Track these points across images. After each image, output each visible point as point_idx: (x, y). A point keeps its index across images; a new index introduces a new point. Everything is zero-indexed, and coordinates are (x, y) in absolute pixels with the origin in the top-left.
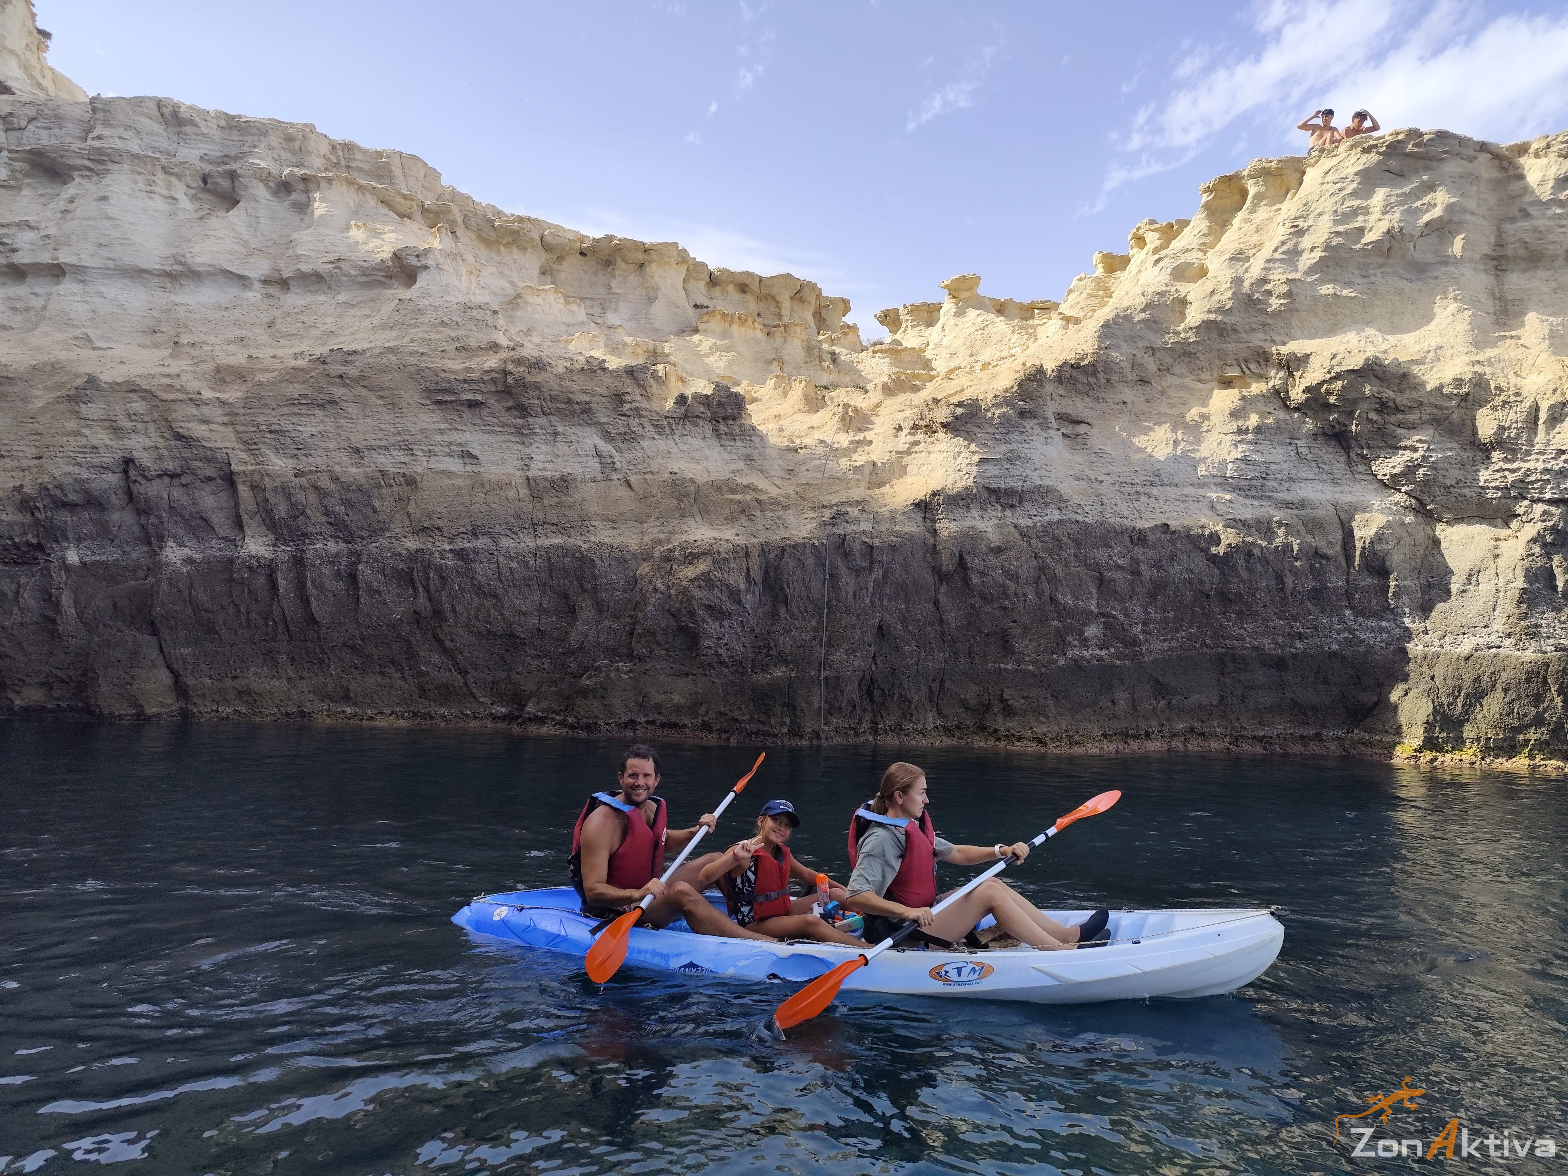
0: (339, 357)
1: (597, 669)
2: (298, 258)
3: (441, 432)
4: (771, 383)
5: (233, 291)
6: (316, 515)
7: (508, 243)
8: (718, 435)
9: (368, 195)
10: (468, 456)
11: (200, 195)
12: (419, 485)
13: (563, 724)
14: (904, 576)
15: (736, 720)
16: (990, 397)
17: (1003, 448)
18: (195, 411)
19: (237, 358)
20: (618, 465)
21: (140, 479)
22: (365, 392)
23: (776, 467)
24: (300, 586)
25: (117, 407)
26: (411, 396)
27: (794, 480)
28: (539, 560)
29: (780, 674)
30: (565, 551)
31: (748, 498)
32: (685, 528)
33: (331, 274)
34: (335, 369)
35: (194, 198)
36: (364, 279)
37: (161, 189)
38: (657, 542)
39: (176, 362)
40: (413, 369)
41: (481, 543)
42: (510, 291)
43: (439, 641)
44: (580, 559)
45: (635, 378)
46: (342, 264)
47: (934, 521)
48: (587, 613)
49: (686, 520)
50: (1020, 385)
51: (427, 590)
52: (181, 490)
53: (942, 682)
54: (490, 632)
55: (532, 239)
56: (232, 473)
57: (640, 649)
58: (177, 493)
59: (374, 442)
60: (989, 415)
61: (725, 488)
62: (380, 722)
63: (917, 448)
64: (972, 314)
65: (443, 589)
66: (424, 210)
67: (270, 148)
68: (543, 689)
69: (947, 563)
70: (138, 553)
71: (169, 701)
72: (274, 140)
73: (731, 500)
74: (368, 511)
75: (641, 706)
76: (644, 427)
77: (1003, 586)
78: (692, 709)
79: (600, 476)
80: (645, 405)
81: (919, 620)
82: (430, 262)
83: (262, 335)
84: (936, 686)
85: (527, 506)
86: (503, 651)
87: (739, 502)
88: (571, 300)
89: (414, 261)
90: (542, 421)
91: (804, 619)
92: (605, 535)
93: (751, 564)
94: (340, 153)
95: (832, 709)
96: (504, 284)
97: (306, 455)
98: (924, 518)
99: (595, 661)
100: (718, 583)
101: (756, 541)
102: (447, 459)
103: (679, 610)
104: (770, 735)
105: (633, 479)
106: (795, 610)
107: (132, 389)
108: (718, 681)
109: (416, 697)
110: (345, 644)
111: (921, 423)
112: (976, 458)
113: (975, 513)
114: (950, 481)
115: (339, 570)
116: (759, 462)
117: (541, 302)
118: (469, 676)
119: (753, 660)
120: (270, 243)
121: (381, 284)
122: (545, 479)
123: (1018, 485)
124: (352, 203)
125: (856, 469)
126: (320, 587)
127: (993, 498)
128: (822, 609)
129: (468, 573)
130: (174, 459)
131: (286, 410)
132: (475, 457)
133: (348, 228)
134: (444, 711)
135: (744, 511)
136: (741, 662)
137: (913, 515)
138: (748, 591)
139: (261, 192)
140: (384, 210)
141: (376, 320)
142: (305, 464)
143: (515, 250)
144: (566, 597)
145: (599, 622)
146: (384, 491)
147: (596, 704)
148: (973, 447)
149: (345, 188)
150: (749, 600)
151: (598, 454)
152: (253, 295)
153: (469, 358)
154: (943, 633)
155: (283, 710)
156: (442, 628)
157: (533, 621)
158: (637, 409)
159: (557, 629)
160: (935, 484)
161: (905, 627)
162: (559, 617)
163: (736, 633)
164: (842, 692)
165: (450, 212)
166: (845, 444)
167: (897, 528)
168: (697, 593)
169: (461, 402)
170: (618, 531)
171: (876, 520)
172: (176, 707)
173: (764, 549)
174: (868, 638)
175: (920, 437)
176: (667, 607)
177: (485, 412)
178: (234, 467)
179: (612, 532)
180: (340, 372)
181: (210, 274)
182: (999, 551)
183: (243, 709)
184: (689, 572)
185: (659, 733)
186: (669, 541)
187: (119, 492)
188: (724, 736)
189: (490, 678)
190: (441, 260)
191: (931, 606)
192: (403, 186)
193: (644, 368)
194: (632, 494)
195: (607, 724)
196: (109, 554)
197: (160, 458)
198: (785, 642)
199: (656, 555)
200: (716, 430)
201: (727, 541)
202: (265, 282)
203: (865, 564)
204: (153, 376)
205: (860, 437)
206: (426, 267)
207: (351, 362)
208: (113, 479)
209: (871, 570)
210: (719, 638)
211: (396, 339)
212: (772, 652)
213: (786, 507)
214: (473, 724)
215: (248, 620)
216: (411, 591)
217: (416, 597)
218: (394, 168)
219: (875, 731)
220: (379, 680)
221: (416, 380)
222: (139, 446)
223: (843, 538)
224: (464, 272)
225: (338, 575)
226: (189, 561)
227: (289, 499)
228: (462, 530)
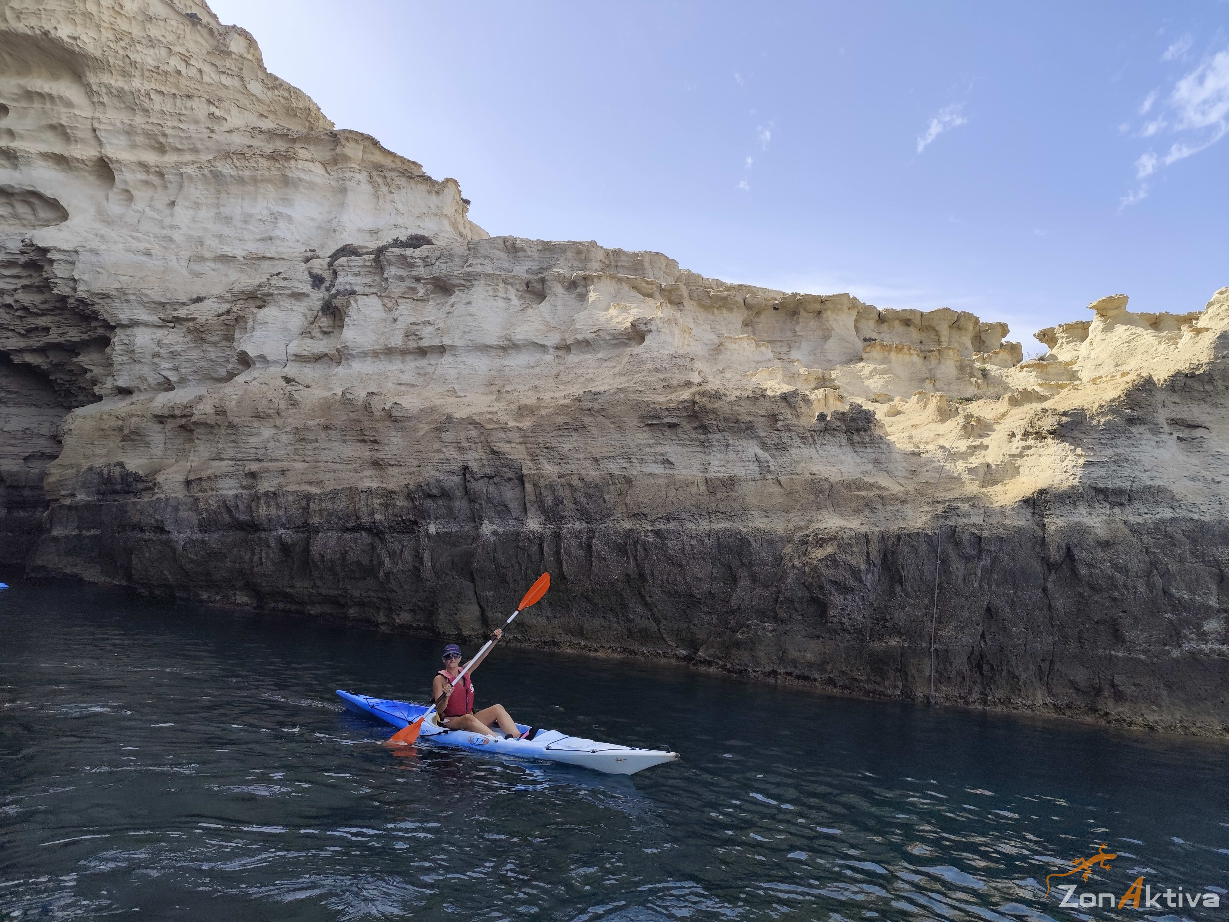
0: (589, 397)
1: (749, 626)
2: (576, 331)
3: (650, 446)
4: (914, 398)
5: (538, 355)
6: (569, 504)
7: (720, 306)
8: (852, 444)
9: (624, 284)
10: (667, 462)
11: (525, 295)
12: (634, 483)
13: (724, 667)
14: (1012, 565)
15: (856, 679)
16: (1096, 406)
17: (1110, 452)
18: (504, 436)
19: (530, 400)
20: (772, 468)
21: (471, 479)
22: (603, 420)
23: (900, 468)
24: (558, 553)
25: (461, 434)
26: (632, 421)
27: (915, 479)
28: (711, 540)
29: (894, 643)
30: (730, 534)
31: (872, 494)
32: (820, 518)
33: (594, 340)
34: (586, 404)
35: (521, 297)
36: (614, 342)
37: (501, 294)
38: (798, 528)
39: (498, 404)
40: (634, 402)
41: (672, 525)
42: (716, 341)
43: (642, 596)
44: (740, 540)
45: (788, 402)
46: (600, 333)
47: (1042, 516)
48: (744, 582)
49: (821, 511)
50: (1128, 396)
51: (635, 559)
52: (494, 487)
53: (1052, 662)
54: (676, 592)
55: (737, 302)
56: (522, 476)
57: (782, 613)
58: (491, 489)
59: (607, 454)
60: (1095, 422)
61: (853, 486)
62: (601, 654)
63: (1029, 452)
64: (1120, 329)
65: (646, 558)
66: (662, 290)
67: (567, 260)
68: (711, 639)
69: (1055, 554)
70: (468, 527)
71: (477, 627)
72: (570, 255)
73: (858, 496)
74: (601, 501)
75: (782, 660)
76: (792, 439)
77: (1112, 578)
78: (821, 666)
79: (758, 477)
80: (795, 421)
81: (1027, 605)
82: (653, 327)
83: (551, 383)
84: (1045, 666)
85: (705, 499)
86: (685, 607)
87: (864, 497)
88: (760, 343)
89: (643, 328)
90: (718, 436)
91: (917, 597)
92: (760, 522)
93: (870, 549)
94: (612, 257)
95: (942, 678)
96: (713, 337)
97: (565, 463)
98: (1034, 513)
99: (748, 620)
100: (842, 563)
101: (877, 529)
102: (653, 465)
103: (811, 584)
104: (885, 695)
105: (782, 478)
106: (909, 589)
107: (470, 422)
108: (841, 645)
109: (625, 637)
110: (582, 595)
111: (1031, 430)
112: (1081, 461)
113: (1083, 509)
114: (1057, 481)
115: (581, 542)
116: (886, 465)
117: (737, 348)
118: (661, 625)
119: (872, 629)
120: (562, 322)
121: (625, 345)
122: (718, 479)
123: (1127, 485)
124: (613, 291)
125: (971, 471)
126: (569, 553)
127: (1101, 497)
128: (933, 590)
129: (663, 548)
130: (490, 466)
131: (555, 433)
132: (672, 463)
133: (608, 308)
134: (644, 649)
135: (868, 504)
136: (861, 631)
137: (1022, 511)
138: (868, 571)
139: (559, 289)
140: (634, 293)
141: (616, 370)
142: (566, 469)
143: (725, 311)
144: (730, 568)
145: (753, 589)
146: (611, 487)
147: (746, 655)
148: (1079, 451)
149: (609, 281)
150: (869, 579)
151: (758, 460)
152: (549, 358)
153: (672, 393)
154: (1051, 618)
155: (543, 639)
156: (644, 586)
157: (706, 586)
158: (787, 425)
159: (724, 593)
160: (1042, 484)
161: (1013, 610)
162: (725, 584)
163: (858, 606)
164: (951, 664)
165: (678, 289)
166: (963, 449)
167: (1007, 522)
168: (825, 571)
169: (663, 425)
170: (770, 519)
171: (987, 513)
172: (481, 631)
173: (883, 537)
174: (976, 617)
175: (1031, 442)
176: (803, 581)
177: (679, 431)
178: (524, 472)
179: (765, 520)
180: (589, 407)
181: (525, 345)
182: (1106, 545)
183: (519, 636)
184: (819, 553)
185: (795, 683)
186: (807, 528)
187: (460, 488)
188: (846, 691)
189: (676, 627)
190: (660, 325)
191: (1040, 592)
192: (651, 275)
193: (795, 394)
194: (782, 490)
195: (755, 671)
196: (453, 528)
197: (483, 466)
198: (900, 617)
199: (796, 538)
200: (850, 440)
201: (851, 529)
202: (557, 348)
203: (973, 553)
204: (482, 413)
205: (977, 443)
206: (650, 331)
207: (596, 400)
208: (456, 479)
209: (979, 558)
210: (843, 609)
211: (627, 382)
212: (887, 624)
213: (904, 502)
214: (663, 661)
215: (526, 575)
216: (625, 559)
217: (628, 563)
218: (645, 263)
219: (985, 702)
220: (602, 622)
221: (636, 410)
222: (472, 459)
223: (954, 529)
224: (676, 333)
225: (580, 546)
226: (495, 533)
227: (554, 493)
228: (659, 516)
